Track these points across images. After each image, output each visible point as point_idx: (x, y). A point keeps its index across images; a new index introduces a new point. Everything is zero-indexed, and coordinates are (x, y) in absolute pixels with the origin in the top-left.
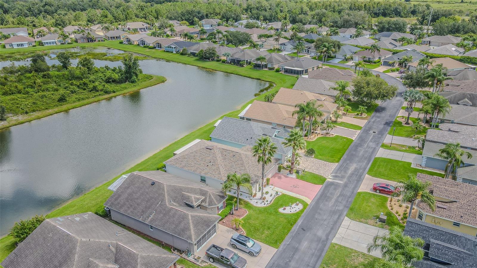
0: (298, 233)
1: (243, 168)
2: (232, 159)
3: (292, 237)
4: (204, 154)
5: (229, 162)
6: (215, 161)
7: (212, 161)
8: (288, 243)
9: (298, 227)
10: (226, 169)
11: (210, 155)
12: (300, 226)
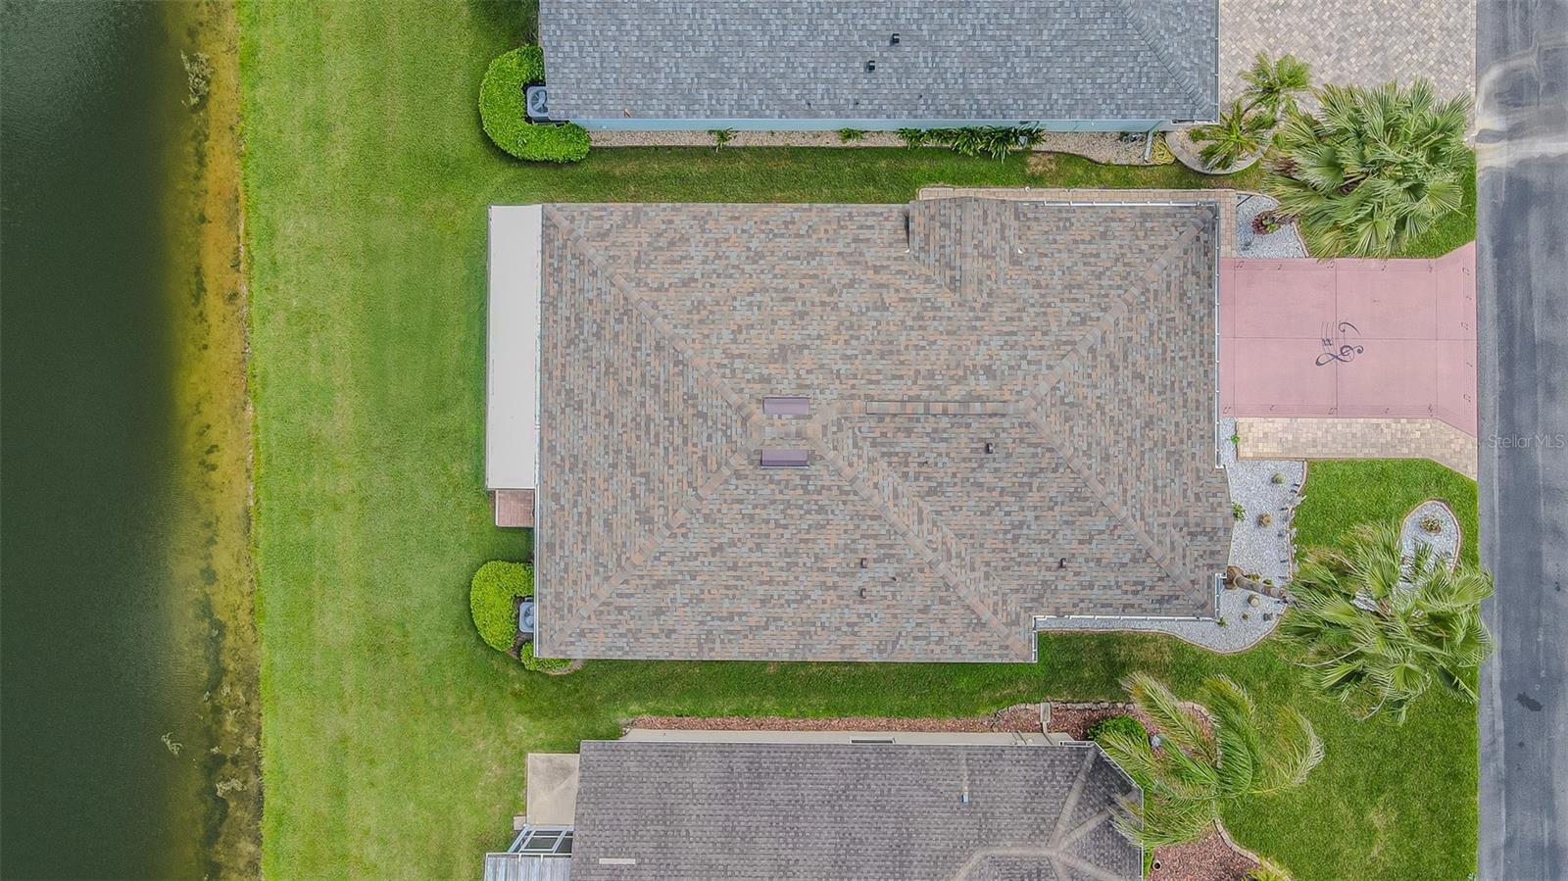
0: (1516, 748)
1: (1100, 522)
2: (986, 477)
3: (1503, 786)
4: (772, 513)
5: (984, 506)
6: (891, 547)
7: (869, 549)
8: (1503, 839)
9: (1498, 703)
10: (988, 556)
11: (821, 510)
12: (1502, 684)
